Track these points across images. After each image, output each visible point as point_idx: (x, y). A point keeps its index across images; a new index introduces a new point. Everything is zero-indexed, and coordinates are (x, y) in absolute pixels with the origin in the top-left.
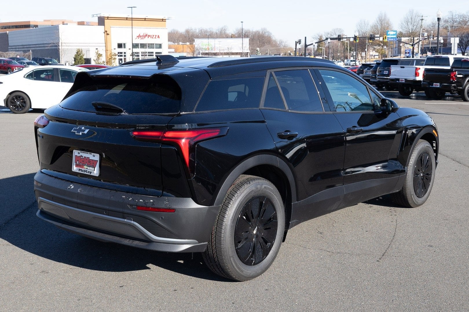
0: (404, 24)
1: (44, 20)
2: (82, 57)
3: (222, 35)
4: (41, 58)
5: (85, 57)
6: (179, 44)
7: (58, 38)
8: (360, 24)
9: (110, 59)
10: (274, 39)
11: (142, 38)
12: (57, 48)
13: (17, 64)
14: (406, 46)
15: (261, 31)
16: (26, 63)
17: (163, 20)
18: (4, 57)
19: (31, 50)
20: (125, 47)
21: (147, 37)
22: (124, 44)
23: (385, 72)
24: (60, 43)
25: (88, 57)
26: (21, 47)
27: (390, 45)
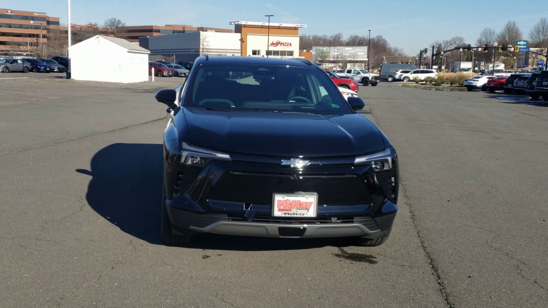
0: (535, 34)
1: (165, 25)
3: (337, 43)
8: (485, 33)
10: (388, 46)
11: (275, 45)
12: (198, 53)
13: (167, 67)
14: (539, 57)
15: (376, 39)
16: (173, 67)
19: (174, 55)
20: (259, 54)
21: (280, 45)
22: (259, 51)
23: (545, 83)
24: (201, 48)
27: (519, 55)
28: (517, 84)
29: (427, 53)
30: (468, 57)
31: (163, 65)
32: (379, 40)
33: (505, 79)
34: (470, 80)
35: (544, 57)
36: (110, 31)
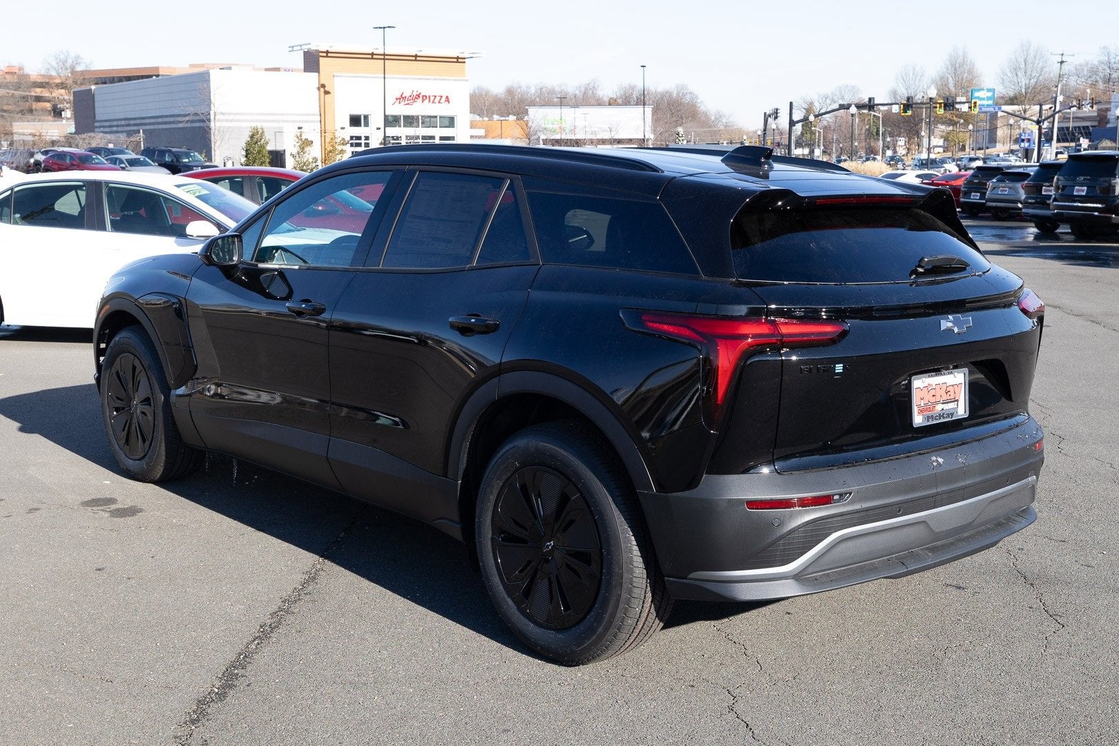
0: (1009, 74)
1: (190, 65)
2: (263, 147)
3: (588, 99)
4: (163, 148)
5: (270, 147)
6: (491, 119)
7: (207, 102)
9: (330, 151)
10: (702, 108)
11: (409, 102)
12: (205, 124)
13: (105, 164)
14: (1022, 124)
15: (675, 91)
16: (124, 162)
17: (458, 60)
18: (77, 146)
19: (141, 131)
20: (367, 125)
21: (420, 99)
22: (366, 117)
23: (1078, 191)
24: (212, 113)
25: (279, 148)
26: (123, 123)
27: (977, 122)
28: (995, 191)
29: (779, 118)
30: (870, 127)
31: (94, 157)
32: (681, 95)
33: (963, 179)
35: (1031, 125)
36: (58, 81)
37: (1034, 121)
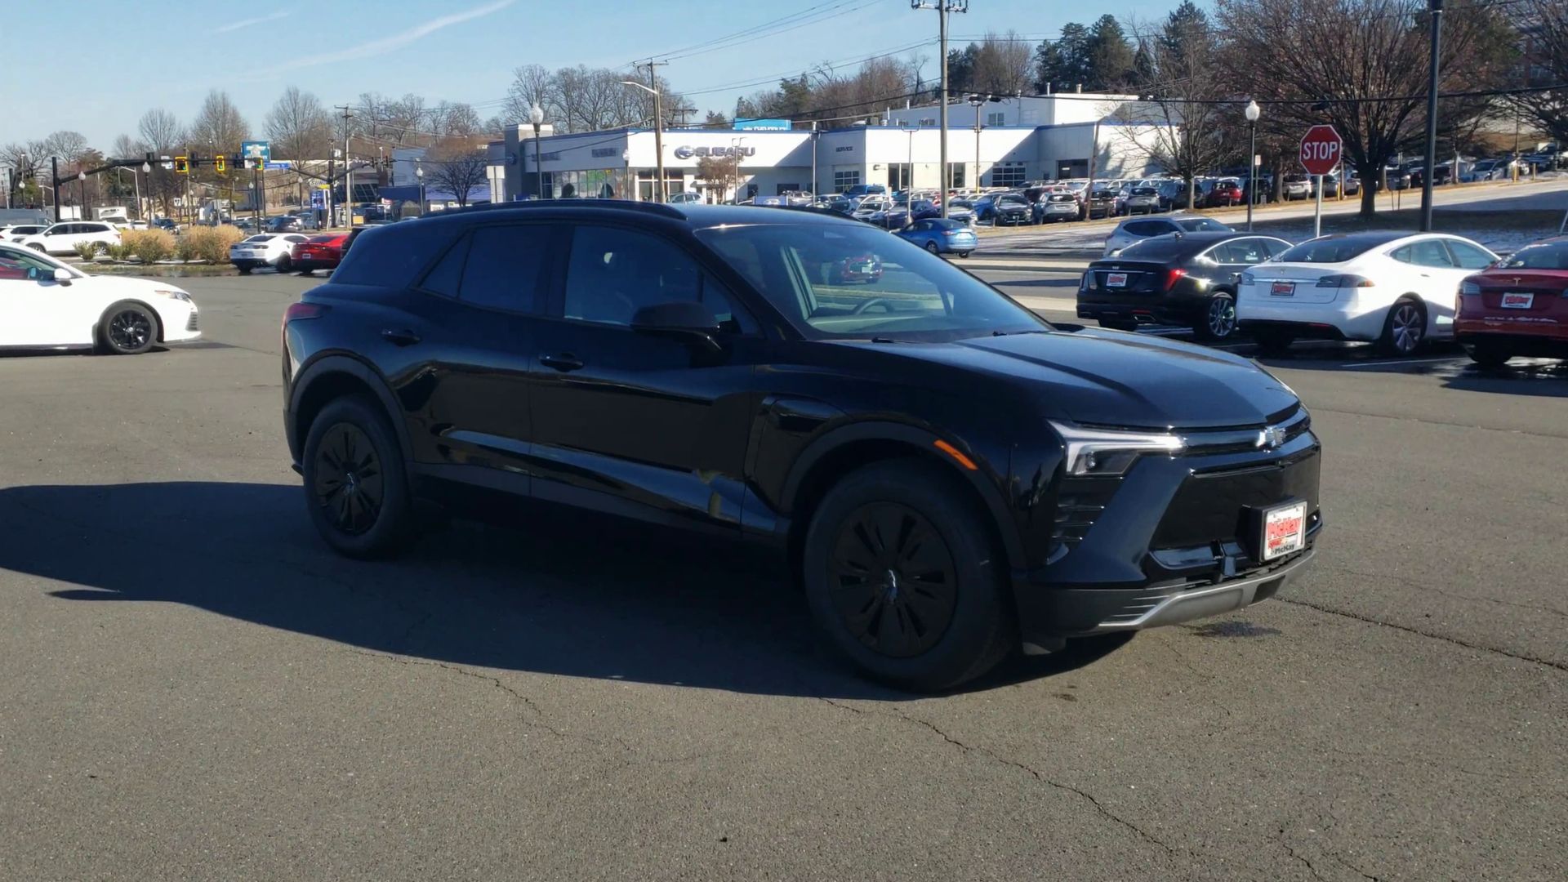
34: (245, 246)
35: (321, 183)
37: (323, 179)
